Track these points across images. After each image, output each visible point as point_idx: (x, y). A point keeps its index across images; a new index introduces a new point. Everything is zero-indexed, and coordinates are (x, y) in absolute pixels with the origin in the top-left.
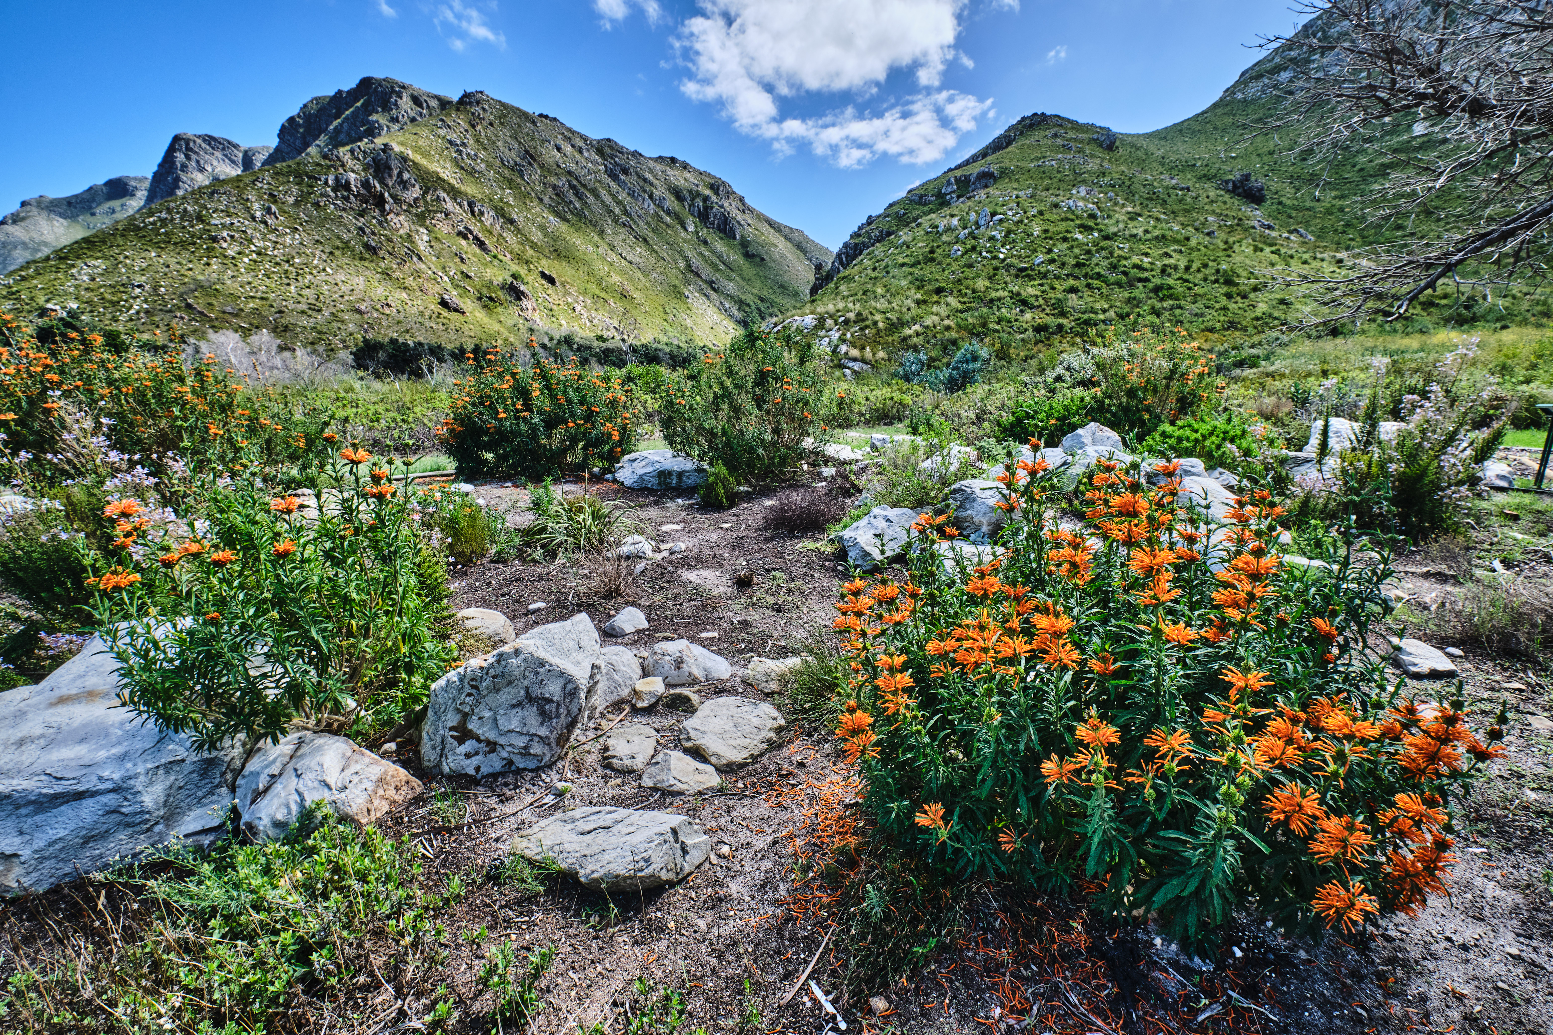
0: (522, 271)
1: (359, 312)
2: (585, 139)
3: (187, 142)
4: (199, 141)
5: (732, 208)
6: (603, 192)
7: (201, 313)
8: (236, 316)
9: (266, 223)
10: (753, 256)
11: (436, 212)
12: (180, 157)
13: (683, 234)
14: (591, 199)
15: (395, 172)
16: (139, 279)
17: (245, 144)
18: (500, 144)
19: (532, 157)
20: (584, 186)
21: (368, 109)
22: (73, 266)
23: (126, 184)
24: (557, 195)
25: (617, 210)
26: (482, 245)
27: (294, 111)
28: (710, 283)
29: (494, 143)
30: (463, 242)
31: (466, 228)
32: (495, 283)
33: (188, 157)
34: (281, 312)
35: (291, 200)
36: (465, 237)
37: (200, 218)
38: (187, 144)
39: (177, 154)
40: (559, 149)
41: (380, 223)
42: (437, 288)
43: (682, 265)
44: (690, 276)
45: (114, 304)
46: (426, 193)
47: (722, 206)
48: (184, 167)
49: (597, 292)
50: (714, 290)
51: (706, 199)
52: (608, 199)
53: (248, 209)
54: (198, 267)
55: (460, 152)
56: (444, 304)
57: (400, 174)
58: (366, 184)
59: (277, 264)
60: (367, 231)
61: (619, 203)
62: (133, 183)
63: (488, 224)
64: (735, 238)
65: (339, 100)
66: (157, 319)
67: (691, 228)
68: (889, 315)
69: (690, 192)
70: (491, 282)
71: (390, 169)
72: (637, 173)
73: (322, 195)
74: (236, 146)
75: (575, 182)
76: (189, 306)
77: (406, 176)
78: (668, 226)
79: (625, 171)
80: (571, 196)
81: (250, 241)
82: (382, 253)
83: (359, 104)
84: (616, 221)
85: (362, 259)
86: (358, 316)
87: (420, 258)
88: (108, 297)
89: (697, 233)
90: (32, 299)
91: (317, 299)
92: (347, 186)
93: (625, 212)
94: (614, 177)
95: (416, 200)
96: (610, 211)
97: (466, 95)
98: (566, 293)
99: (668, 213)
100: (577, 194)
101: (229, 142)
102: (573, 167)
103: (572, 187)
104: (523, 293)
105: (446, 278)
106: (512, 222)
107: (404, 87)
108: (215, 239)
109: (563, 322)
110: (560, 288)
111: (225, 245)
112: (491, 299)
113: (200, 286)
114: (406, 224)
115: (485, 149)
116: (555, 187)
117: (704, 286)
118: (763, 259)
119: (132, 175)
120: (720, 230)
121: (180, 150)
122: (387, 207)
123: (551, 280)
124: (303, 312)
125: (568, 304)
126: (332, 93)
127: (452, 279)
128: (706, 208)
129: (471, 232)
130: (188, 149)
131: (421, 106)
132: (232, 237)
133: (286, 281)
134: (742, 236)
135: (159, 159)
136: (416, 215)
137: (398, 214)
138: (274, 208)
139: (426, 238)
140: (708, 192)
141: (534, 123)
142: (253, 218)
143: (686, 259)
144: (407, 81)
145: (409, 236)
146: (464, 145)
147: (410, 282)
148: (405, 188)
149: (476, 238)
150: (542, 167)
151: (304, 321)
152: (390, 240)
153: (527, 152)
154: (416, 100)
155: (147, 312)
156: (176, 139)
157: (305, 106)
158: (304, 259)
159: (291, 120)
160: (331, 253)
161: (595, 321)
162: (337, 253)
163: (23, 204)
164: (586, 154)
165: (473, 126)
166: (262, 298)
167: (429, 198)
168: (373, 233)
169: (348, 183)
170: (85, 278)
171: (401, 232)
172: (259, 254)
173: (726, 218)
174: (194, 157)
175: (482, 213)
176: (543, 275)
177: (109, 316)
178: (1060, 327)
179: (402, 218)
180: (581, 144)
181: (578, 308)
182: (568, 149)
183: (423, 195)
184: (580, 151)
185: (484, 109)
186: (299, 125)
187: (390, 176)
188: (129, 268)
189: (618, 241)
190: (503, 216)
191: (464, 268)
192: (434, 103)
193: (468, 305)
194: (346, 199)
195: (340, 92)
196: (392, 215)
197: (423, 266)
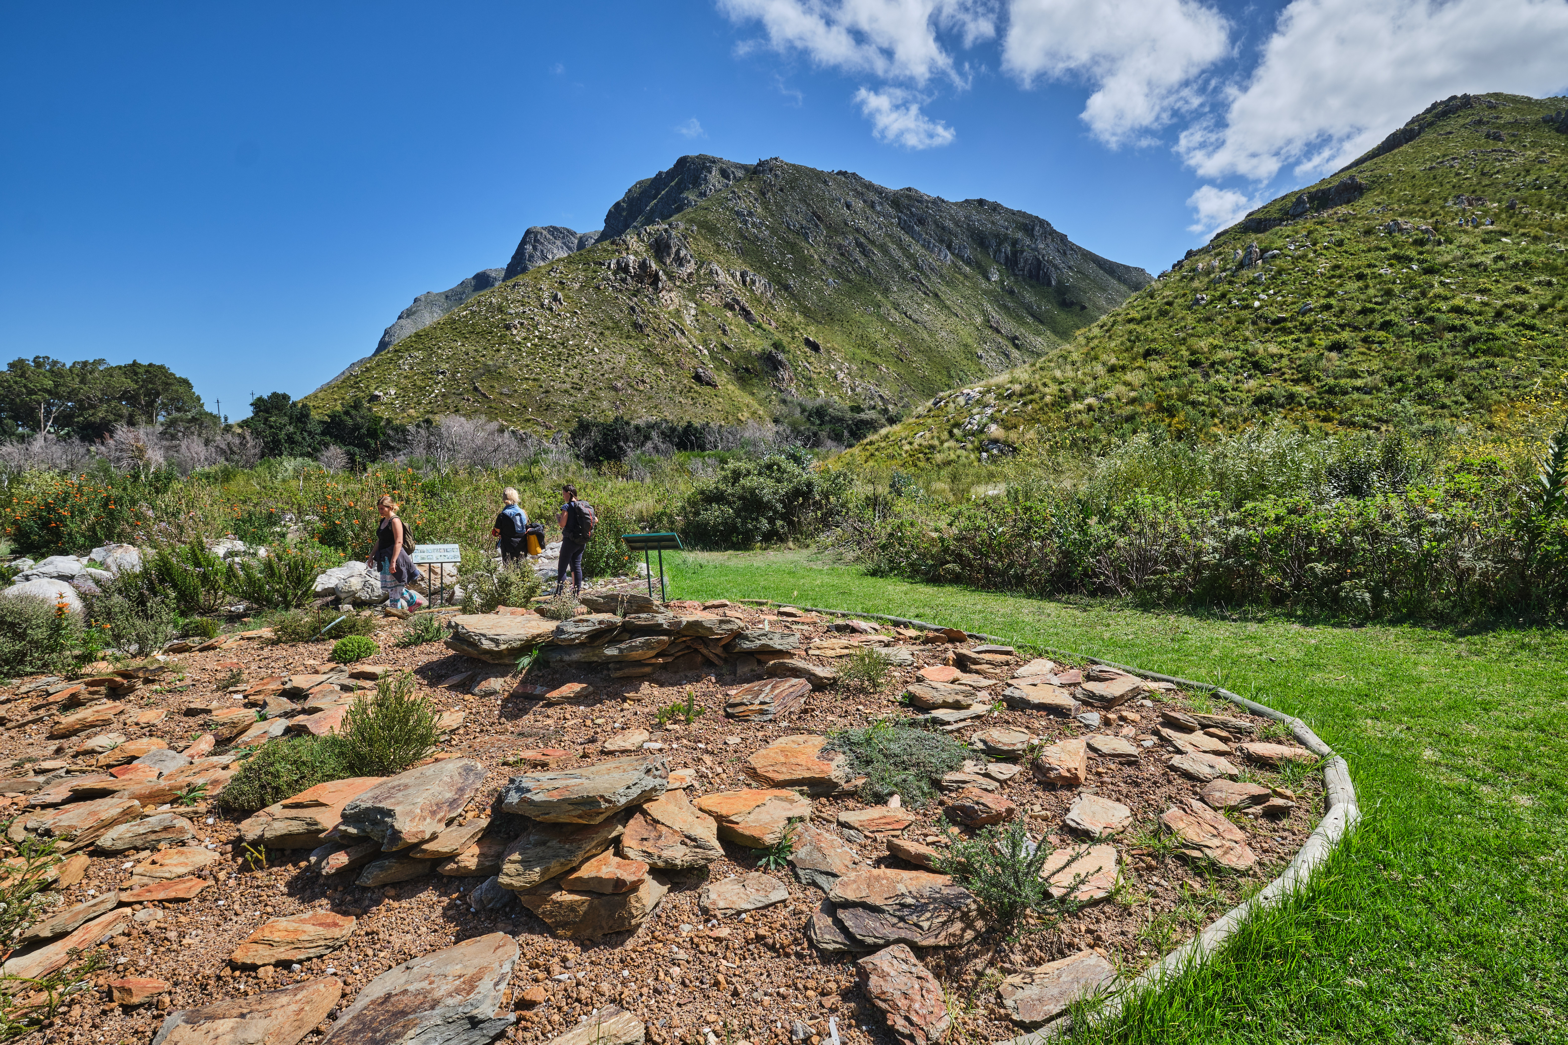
0: (785, 340)
1: (615, 389)
2: (879, 191)
3: (536, 234)
4: (545, 232)
5: (1047, 250)
6: (892, 247)
7: (484, 395)
8: (509, 396)
9: (551, 309)
10: (1072, 304)
11: (706, 285)
12: (529, 248)
13: (984, 285)
14: (878, 254)
15: (674, 250)
16: (444, 366)
17: (580, 231)
18: (787, 208)
19: (819, 218)
20: (873, 242)
21: (681, 187)
22: (401, 357)
23: (488, 276)
24: (842, 255)
25: (907, 265)
26: (747, 314)
27: (620, 196)
28: (1013, 340)
29: (782, 207)
30: (729, 314)
31: (734, 299)
32: (754, 353)
33: (535, 248)
34: (547, 392)
35: (577, 286)
36: (732, 308)
37: (500, 310)
38: (536, 236)
39: (527, 247)
40: (848, 207)
41: (651, 301)
42: (695, 362)
43: (979, 320)
44: (988, 332)
45: (421, 389)
46: (700, 267)
47: (1036, 249)
48: (531, 256)
49: (868, 357)
50: (1017, 347)
51: (1015, 243)
52: (896, 253)
53: (539, 298)
54: (489, 353)
55: (745, 222)
56: (698, 378)
57: (678, 252)
58: (643, 265)
59: (554, 347)
60: (637, 309)
61: (910, 256)
62: (493, 275)
63: (758, 293)
64: (1049, 284)
65: (660, 181)
66: (449, 401)
67: (995, 278)
68: (1064, 386)
69: (997, 236)
70: (750, 352)
71: (669, 247)
72: (936, 222)
73: (603, 279)
74: (573, 234)
75: (862, 240)
76: (476, 389)
77: (683, 253)
78: (966, 277)
79: (921, 222)
80: (857, 255)
81: (536, 327)
82: (647, 330)
83: (673, 184)
84: (904, 276)
85: (629, 337)
86: (613, 393)
87: (683, 333)
88: (418, 383)
89: (1002, 282)
90: (367, 387)
91: (581, 379)
92: (626, 270)
93: (916, 267)
94: (907, 228)
95: (690, 275)
96: (898, 267)
97: (761, 164)
98: (831, 360)
99: (968, 262)
100: (865, 253)
101: (568, 231)
102: (861, 223)
103: (859, 244)
104: (780, 363)
105: (706, 352)
106: (787, 288)
107: (714, 162)
108: (508, 327)
109: (822, 392)
110: (824, 355)
111: (515, 332)
112: (747, 370)
113: (488, 370)
114: (676, 300)
115: (772, 215)
116: (840, 247)
117: (1004, 342)
118: (1083, 308)
119: (493, 268)
120: (1031, 277)
121: (529, 242)
122: (660, 285)
123: (815, 347)
124: (566, 391)
125: (830, 372)
126: (653, 176)
127: (711, 352)
128: (1015, 253)
129: (738, 303)
130: (536, 240)
131: (728, 178)
132: (522, 324)
133: (557, 362)
134: (1060, 282)
135: (513, 252)
136: (688, 290)
137: (670, 291)
138: (560, 295)
139: (693, 312)
140: (1019, 235)
141: (825, 182)
142: (542, 306)
143: (984, 313)
144: (717, 155)
145: (678, 311)
146: (750, 214)
147: (670, 358)
148: (681, 265)
149: (743, 309)
150: (828, 227)
151: (566, 401)
152: (657, 317)
153: (814, 213)
154: (724, 173)
155: (444, 395)
156: (528, 232)
157: (630, 190)
158: (576, 341)
159: (617, 205)
160: (602, 333)
161: (859, 390)
162: (607, 333)
163: (416, 300)
164: (878, 208)
165: (764, 194)
166: (534, 380)
167: (702, 272)
168: (643, 312)
169: (627, 265)
170: (406, 367)
171: (671, 308)
172: (540, 338)
173: (1039, 262)
174: (539, 247)
175: (753, 282)
176: (808, 342)
177: (415, 400)
178: (1291, 397)
179: (673, 294)
180: (876, 198)
181: (841, 376)
182: (859, 205)
183: (697, 270)
184: (872, 206)
185: (776, 176)
186: (623, 209)
187: (669, 255)
188: (439, 357)
189: (903, 299)
190: (779, 283)
191: (725, 340)
192: (740, 174)
193: (722, 379)
194: (624, 280)
195: (660, 173)
196: (664, 293)
197: (685, 341)
